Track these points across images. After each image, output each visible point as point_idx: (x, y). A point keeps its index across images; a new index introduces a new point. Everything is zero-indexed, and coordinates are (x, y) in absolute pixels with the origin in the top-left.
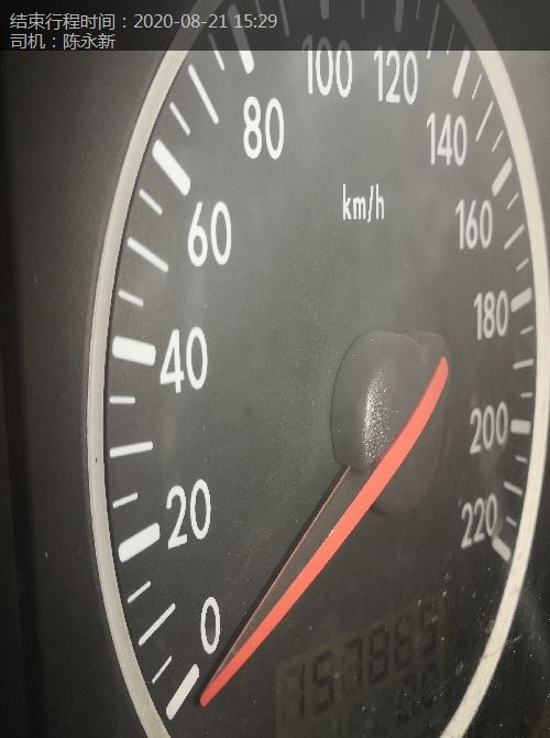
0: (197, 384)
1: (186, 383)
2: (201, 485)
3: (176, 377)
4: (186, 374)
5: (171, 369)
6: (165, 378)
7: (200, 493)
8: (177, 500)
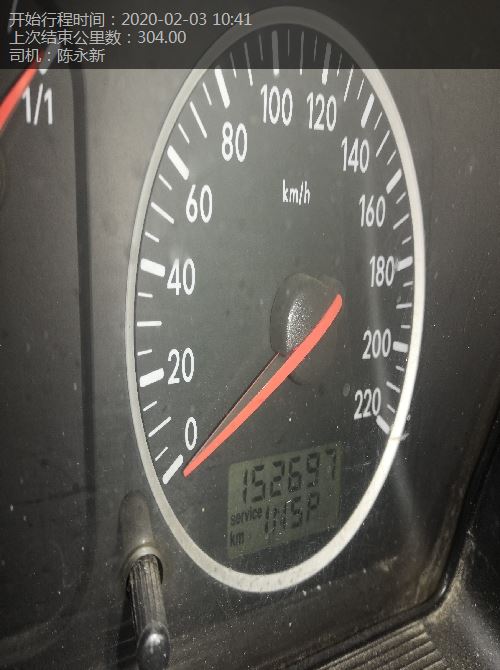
0: (189, 292)
1: (182, 290)
2: (188, 351)
3: (177, 286)
4: (182, 286)
5: (174, 281)
6: (170, 285)
7: (188, 355)
8: (174, 357)
